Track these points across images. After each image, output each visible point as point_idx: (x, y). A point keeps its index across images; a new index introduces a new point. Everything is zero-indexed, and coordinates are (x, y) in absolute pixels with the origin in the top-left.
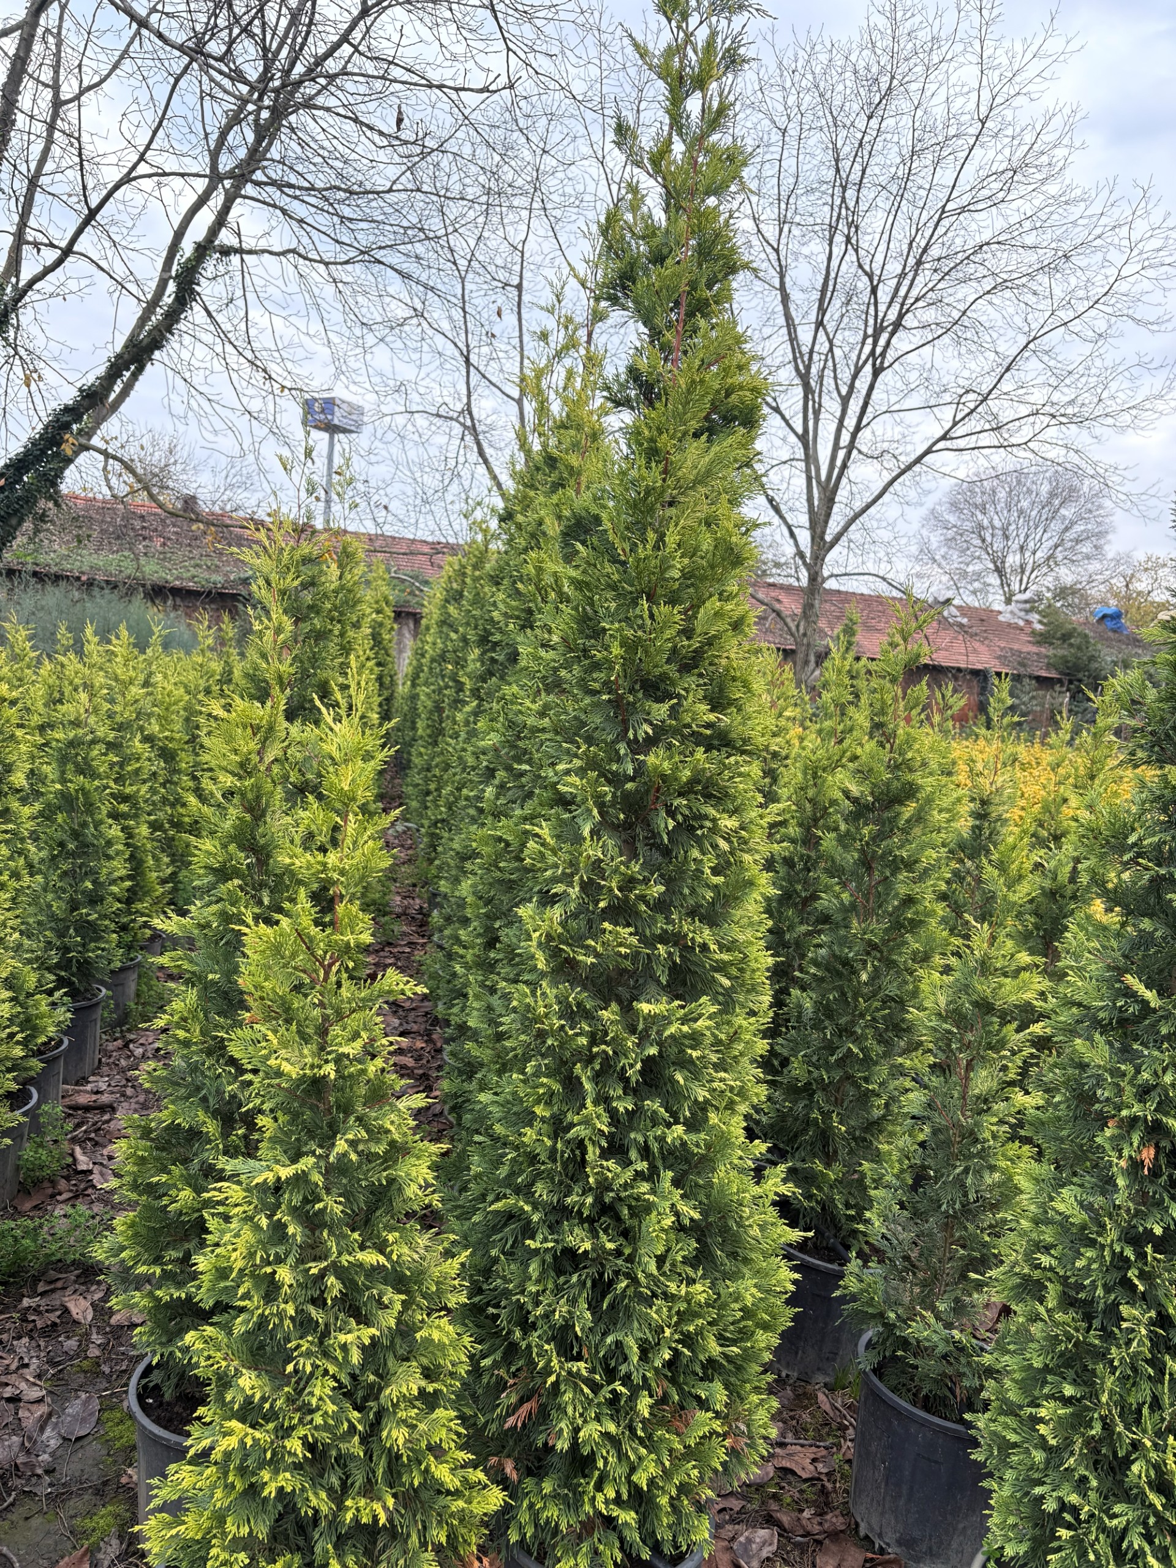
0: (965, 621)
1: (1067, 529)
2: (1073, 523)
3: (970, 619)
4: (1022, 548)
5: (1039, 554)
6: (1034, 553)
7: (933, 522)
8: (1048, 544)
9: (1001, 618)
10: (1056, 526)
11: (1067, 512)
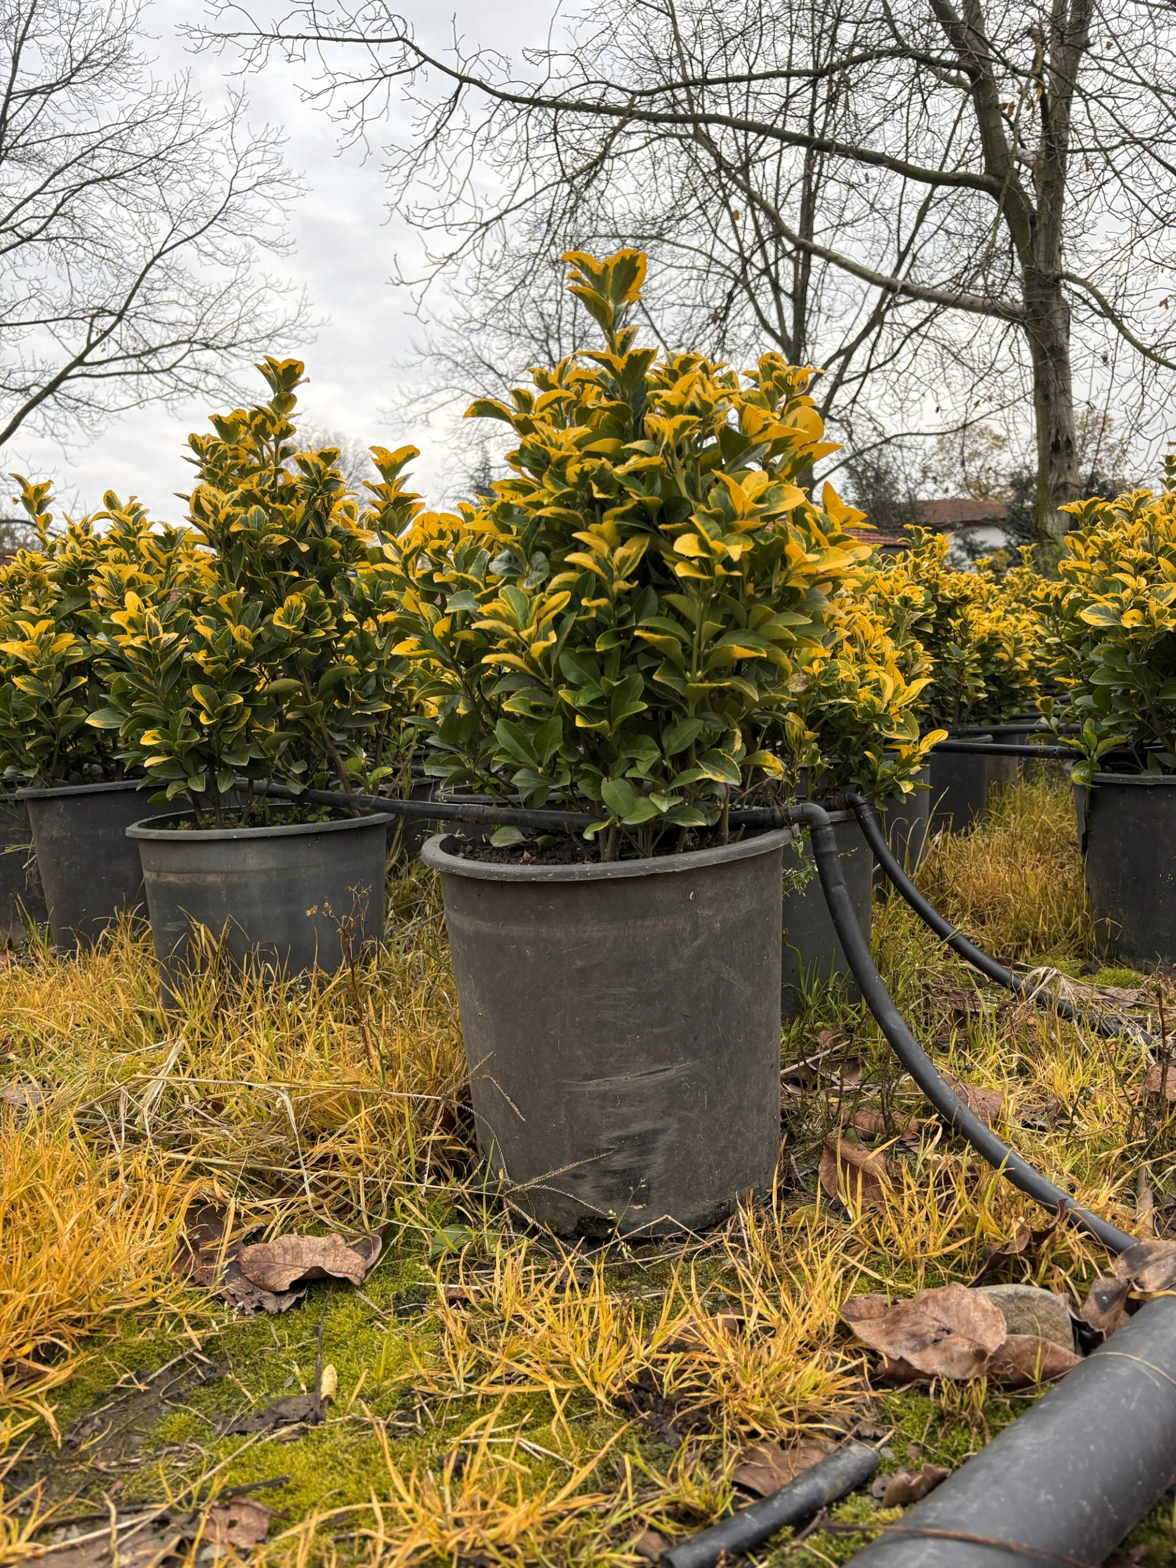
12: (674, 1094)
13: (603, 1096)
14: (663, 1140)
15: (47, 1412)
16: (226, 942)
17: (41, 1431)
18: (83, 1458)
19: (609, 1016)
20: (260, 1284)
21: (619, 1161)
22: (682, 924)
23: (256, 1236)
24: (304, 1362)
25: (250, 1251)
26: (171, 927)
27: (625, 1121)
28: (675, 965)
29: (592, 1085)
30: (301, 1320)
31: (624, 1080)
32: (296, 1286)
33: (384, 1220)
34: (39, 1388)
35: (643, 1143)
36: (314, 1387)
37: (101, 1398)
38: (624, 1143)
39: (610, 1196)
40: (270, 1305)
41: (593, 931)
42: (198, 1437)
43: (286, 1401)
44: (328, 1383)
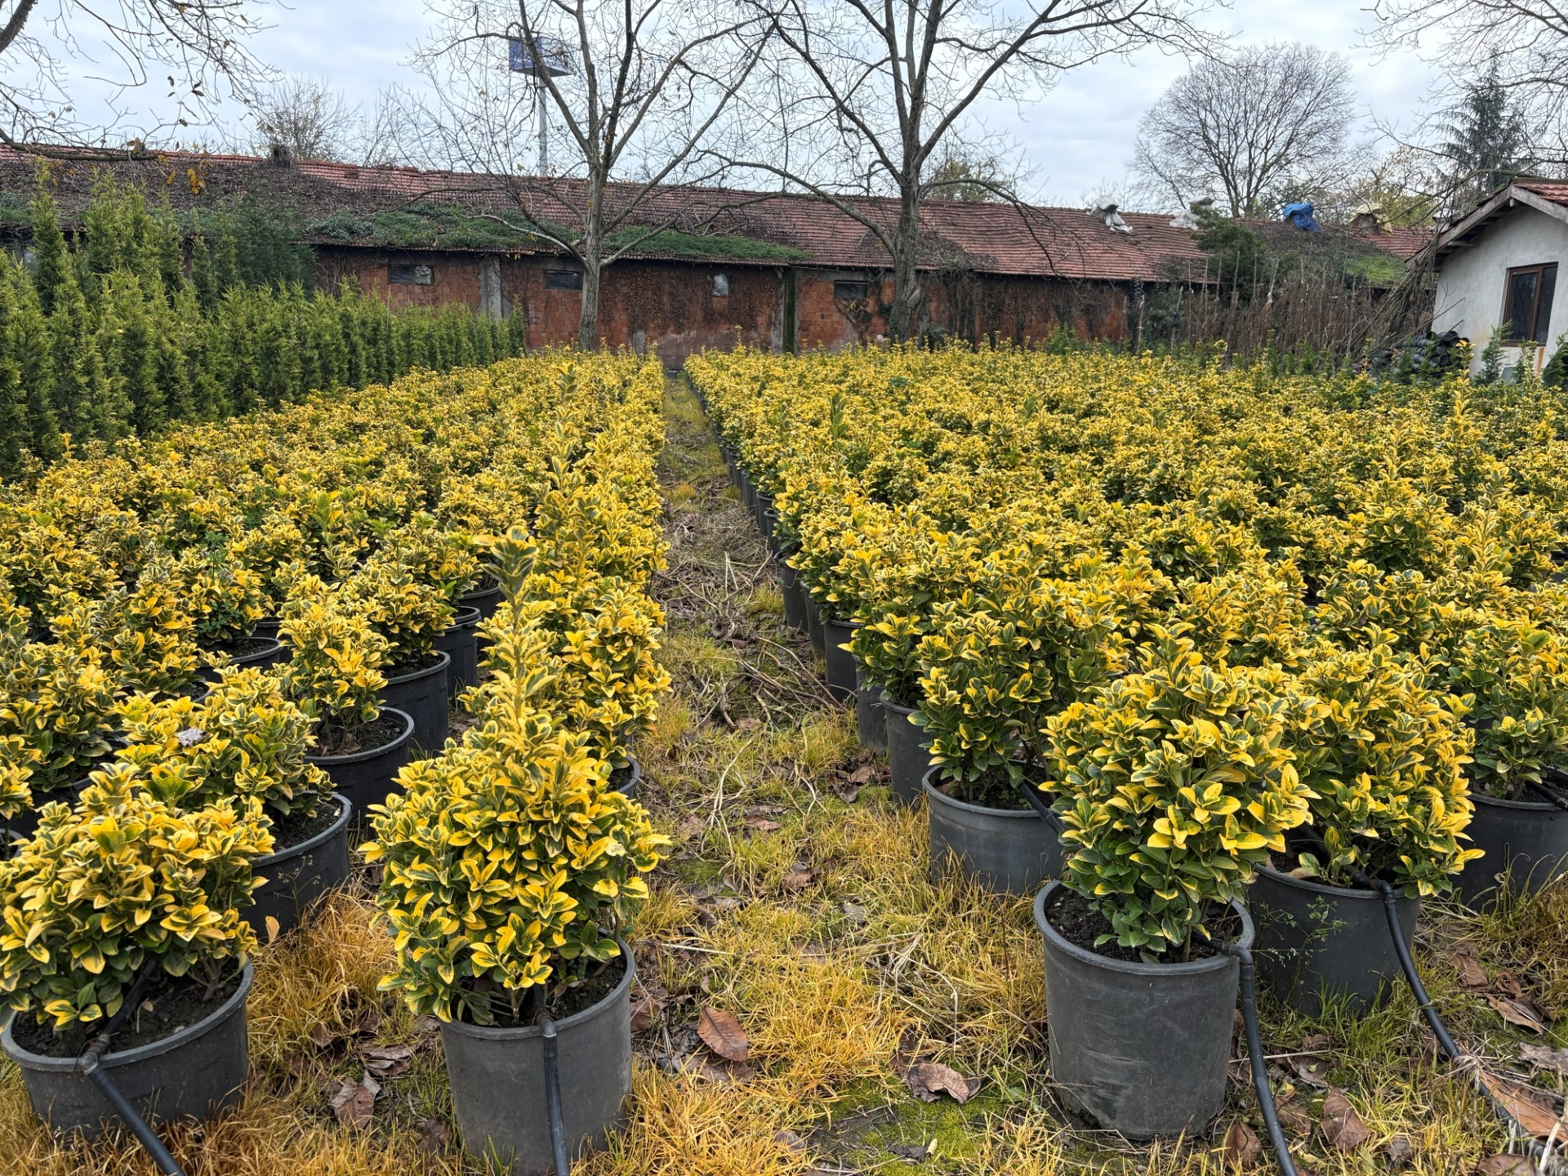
0: (1127, 229)
1: (1302, 121)
2: (1306, 114)
3: (1136, 226)
4: (1251, 144)
5: (1270, 154)
6: (1266, 149)
7: (1153, 125)
8: (1281, 140)
9: (1173, 224)
10: (1290, 117)
11: (1301, 102)
12: (1132, 1074)
13: (1096, 1061)
14: (1124, 1092)
15: (829, 1113)
16: (963, 863)
17: (825, 1119)
18: (837, 1137)
19: (1101, 1026)
20: (923, 1084)
21: (1101, 1092)
22: (1144, 996)
23: (929, 1058)
24: (928, 1131)
25: (923, 1065)
26: (938, 843)
27: (1106, 1076)
28: (1137, 1014)
29: (1091, 1053)
30: (935, 1110)
31: (1106, 1057)
32: (937, 1093)
33: (986, 1074)
34: (828, 1101)
35: (1115, 1090)
36: (927, 1145)
37: (849, 1113)
38: (1105, 1086)
39: (1096, 1106)
40: (924, 1097)
41: (1096, 985)
42: (879, 1146)
43: (914, 1146)
44: (931, 1149)
